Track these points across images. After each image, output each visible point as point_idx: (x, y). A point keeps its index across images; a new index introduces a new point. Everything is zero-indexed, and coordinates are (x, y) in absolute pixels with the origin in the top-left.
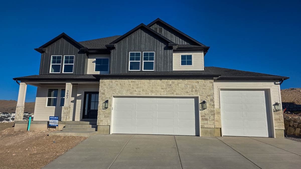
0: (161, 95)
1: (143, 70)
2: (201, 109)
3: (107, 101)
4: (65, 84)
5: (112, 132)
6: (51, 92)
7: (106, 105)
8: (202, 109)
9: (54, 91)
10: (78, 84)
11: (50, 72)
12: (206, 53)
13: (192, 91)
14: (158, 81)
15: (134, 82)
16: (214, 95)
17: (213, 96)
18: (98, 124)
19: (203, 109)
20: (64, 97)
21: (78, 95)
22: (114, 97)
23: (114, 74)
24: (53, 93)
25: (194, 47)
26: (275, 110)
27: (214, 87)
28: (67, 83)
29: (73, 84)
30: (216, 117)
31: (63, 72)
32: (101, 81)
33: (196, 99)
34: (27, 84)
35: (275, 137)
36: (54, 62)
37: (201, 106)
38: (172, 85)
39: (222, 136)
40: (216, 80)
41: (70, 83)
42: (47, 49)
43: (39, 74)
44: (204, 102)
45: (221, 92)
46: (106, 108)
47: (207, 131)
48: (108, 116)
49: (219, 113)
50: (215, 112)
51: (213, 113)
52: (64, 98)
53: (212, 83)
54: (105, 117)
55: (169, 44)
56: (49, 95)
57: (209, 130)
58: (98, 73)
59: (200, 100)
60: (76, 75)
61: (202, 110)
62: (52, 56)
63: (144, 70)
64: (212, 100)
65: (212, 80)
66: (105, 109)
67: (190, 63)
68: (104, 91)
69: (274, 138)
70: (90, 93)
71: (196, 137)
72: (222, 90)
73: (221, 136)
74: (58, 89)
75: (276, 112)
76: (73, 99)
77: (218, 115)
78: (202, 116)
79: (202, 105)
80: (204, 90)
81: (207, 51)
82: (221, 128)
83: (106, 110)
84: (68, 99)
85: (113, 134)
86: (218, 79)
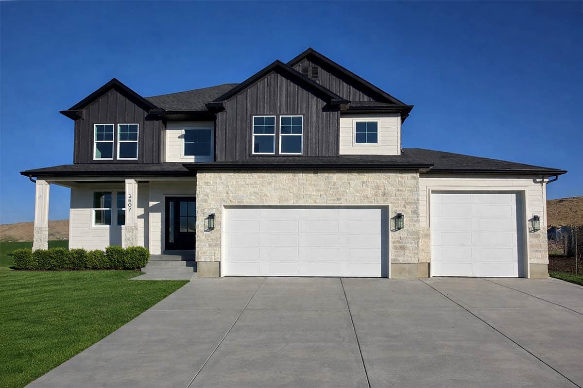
0: (316, 202)
1: (280, 153)
2: (394, 228)
3: (212, 217)
4: (124, 182)
5: (224, 273)
6: (100, 199)
7: (212, 222)
8: (396, 229)
9: (103, 197)
10: (148, 182)
11: (95, 159)
12: (405, 118)
13: (376, 195)
14: (311, 176)
15: (262, 177)
16: (418, 203)
17: (418, 205)
18: (198, 258)
19: (398, 228)
20: (125, 208)
21: (151, 204)
22: (226, 207)
23: (223, 162)
24: (103, 199)
25: (383, 107)
26: (533, 229)
27: (419, 187)
28: (127, 181)
29: (139, 182)
30: (422, 242)
31: (118, 158)
32: (198, 175)
33: (385, 210)
34: (49, 183)
35: (529, 277)
36: (99, 137)
37: (394, 223)
38: (337, 184)
39: (431, 277)
40: (423, 174)
41: (134, 180)
42: (84, 111)
43: (74, 162)
44: (399, 216)
45: (432, 195)
46: (211, 229)
47: (404, 269)
48: (216, 245)
49: (427, 236)
50: (420, 235)
51: (416, 236)
52: (125, 211)
53: (415, 178)
54: (210, 245)
55: (332, 100)
56: (97, 205)
57: (407, 266)
58: (191, 159)
59: (392, 212)
60: (144, 164)
61: (396, 231)
62: (95, 125)
63: (282, 152)
64: (415, 212)
65: (416, 173)
66: (209, 231)
67: (373, 139)
68: (205, 195)
69: (527, 278)
70: (177, 201)
71: (382, 279)
72: (434, 192)
73: (429, 277)
74: (111, 192)
75: (534, 232)
76: (141, 211)
77: (426, 240)
78: (393, 242)
79: (396, 221)
80: (400, 193)
81: (408, 115)
82: (429, 264)
83: (211, 233)
84: (133, 211)
85: (225, 276)
86: (428, 172)
